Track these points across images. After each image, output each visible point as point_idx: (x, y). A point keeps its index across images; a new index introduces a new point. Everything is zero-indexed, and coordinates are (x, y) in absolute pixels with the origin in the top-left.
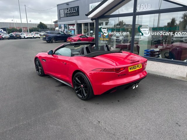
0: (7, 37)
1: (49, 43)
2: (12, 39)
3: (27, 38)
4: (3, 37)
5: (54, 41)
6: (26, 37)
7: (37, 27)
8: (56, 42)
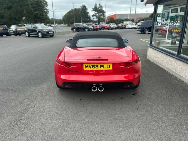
0: (115, 27)
1: (142, 33)
2: (118, 29)
3: (132, 28)
4: (112, 27)
5: (147, 32)
6: (130, 28)
7: (148, 17)
8: (149, 33)
